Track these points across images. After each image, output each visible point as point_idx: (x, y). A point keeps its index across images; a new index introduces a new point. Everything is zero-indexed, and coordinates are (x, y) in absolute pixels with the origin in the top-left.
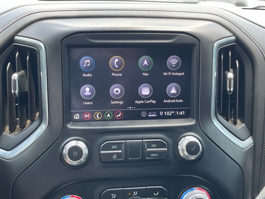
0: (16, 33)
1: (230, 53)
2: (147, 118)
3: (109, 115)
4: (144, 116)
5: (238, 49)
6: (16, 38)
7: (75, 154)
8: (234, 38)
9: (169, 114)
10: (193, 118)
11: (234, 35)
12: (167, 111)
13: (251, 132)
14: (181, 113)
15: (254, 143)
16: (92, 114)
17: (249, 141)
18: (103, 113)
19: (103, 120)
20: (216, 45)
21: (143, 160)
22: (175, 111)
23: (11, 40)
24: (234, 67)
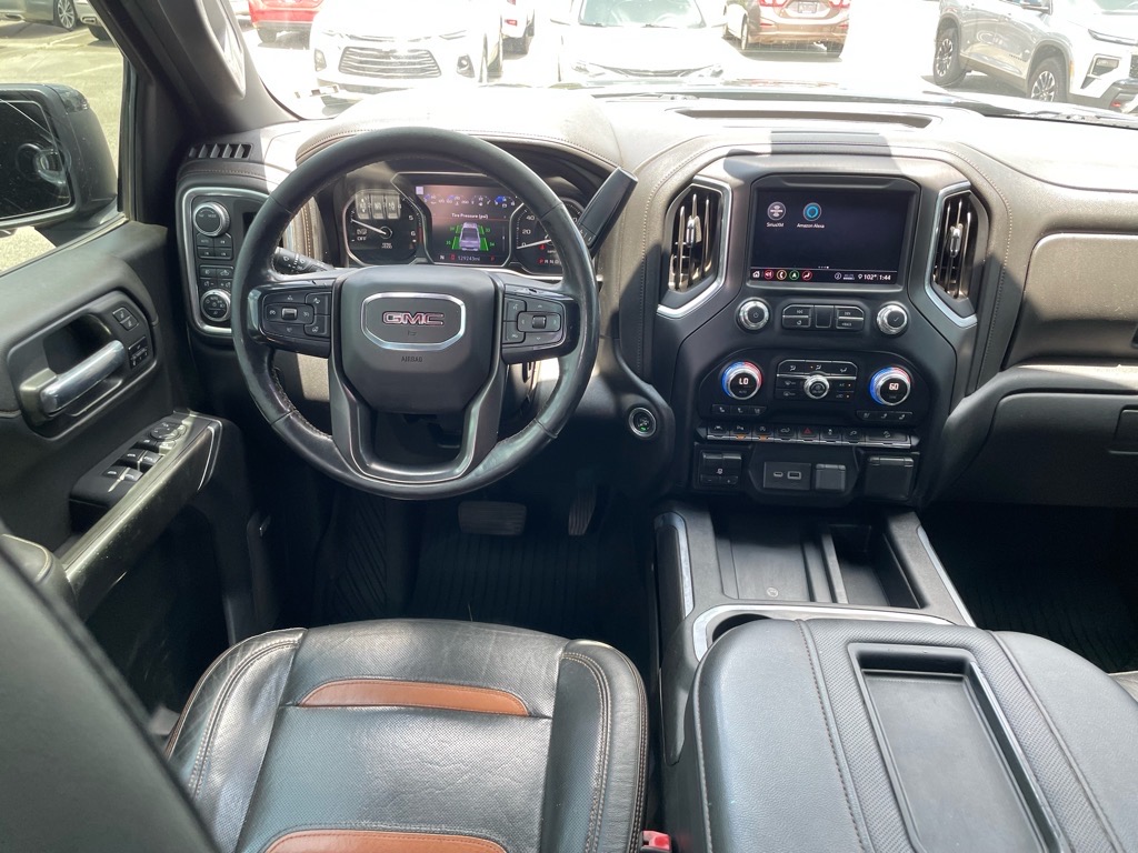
0: (696, 173)
1: (960, 204)
2: (842, 281)
3: (794, 275)
4: (838, 278)
5: (973, 197)
6: (696, 177)
7: (756, 315)
8: (968, 183)
9: (869, 277)
10: (901, 284)
11: (969, 179)
12: (867, 273)
13: (976, 307)
14: (886, 278)
15: (979, 322)
16: (775, 271)
17: (972, 320)
18: (788, 272)
19: (787, 279)
20: (942, 192)
21: (833, 329)
22: (879, 274)
23: (690, 180)
24: (964, 220)
